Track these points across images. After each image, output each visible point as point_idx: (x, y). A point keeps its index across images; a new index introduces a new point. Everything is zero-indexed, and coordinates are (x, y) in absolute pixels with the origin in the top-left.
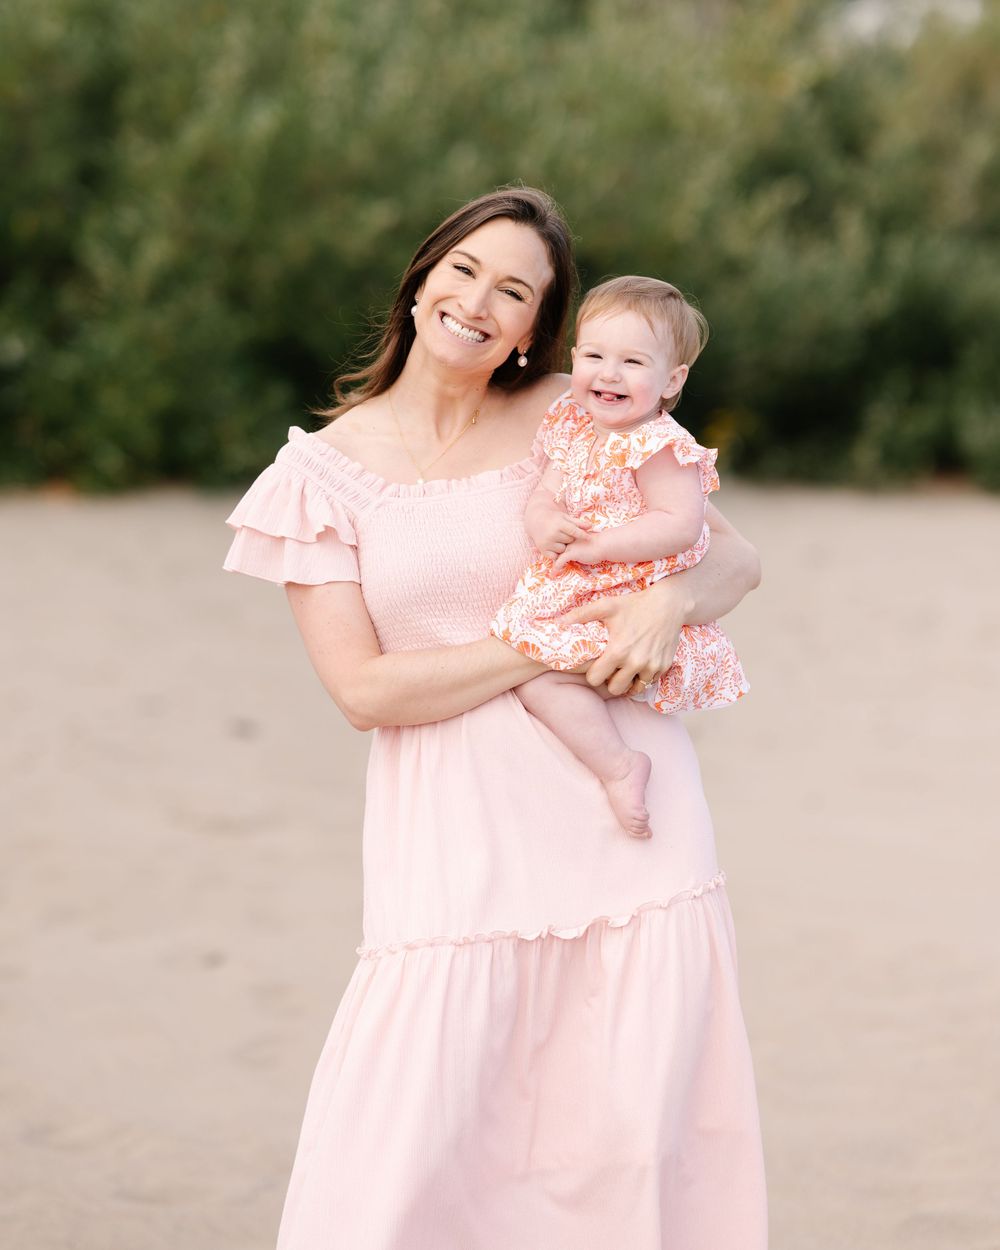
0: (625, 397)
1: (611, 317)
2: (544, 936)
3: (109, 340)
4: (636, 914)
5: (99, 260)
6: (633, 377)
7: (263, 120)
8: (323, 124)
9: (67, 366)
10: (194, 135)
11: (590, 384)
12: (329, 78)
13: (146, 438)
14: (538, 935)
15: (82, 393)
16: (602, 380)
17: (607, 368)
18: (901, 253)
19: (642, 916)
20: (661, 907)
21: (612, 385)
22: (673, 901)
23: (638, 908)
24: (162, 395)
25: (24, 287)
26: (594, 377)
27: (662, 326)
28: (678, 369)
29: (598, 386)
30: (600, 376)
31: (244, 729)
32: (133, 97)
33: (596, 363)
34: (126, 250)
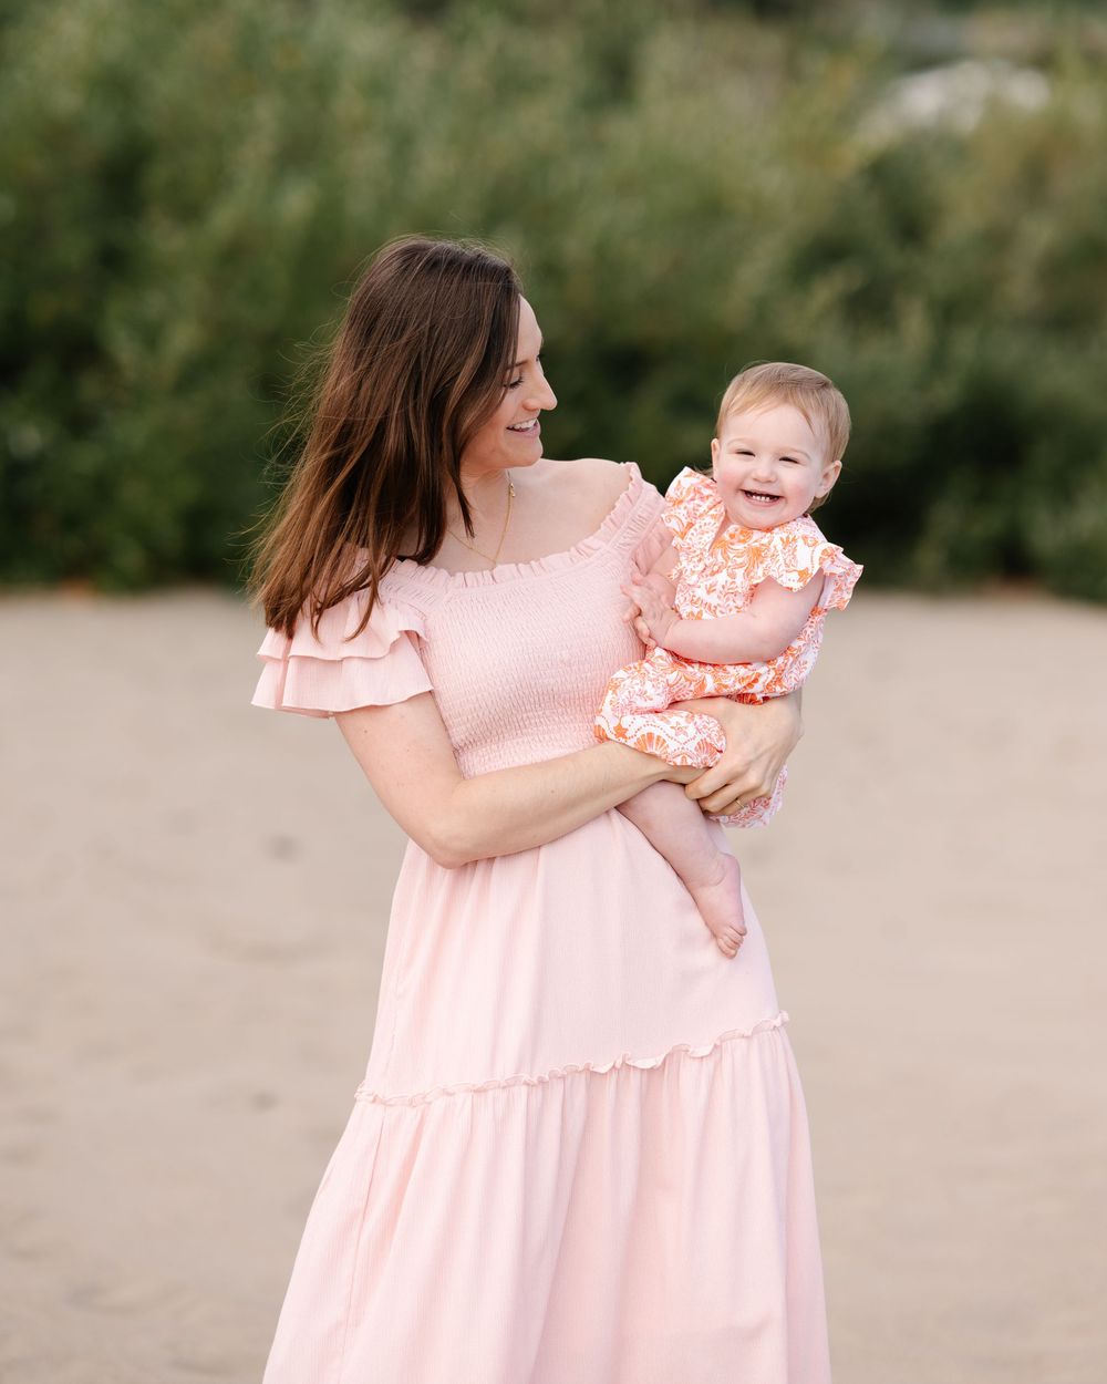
0: (778, 497)
1: (766, 411)
2: (618, 1066)
3: (132, 431)
4: (718, 1043)
5: (124, 348)
6: (790, 477)
7: (297, 202)
8: (359, 206)
9: (86, 458)
10: (224, 219)
11: (741, 484)
12: (365, 159)
13: (170, 534)
14: (612, 1064)
15: (103, 487)
16: (755, 480)
17: (761, 467)
18: (966, 346)
19: (724, 1045)
20: (743, 1037)
21: (766, 485)
22: (757, 1030)
23: (720, 1038)
24: (187, 489)
25: (41, 375)
26: (746, 476)
27: (819, 421)
28: (832, 466)
29: (750, 486)
30: (753, 475)
31: (283, 848)
32: (158, 175)
33: (748, 460)
34: (151, 337)
